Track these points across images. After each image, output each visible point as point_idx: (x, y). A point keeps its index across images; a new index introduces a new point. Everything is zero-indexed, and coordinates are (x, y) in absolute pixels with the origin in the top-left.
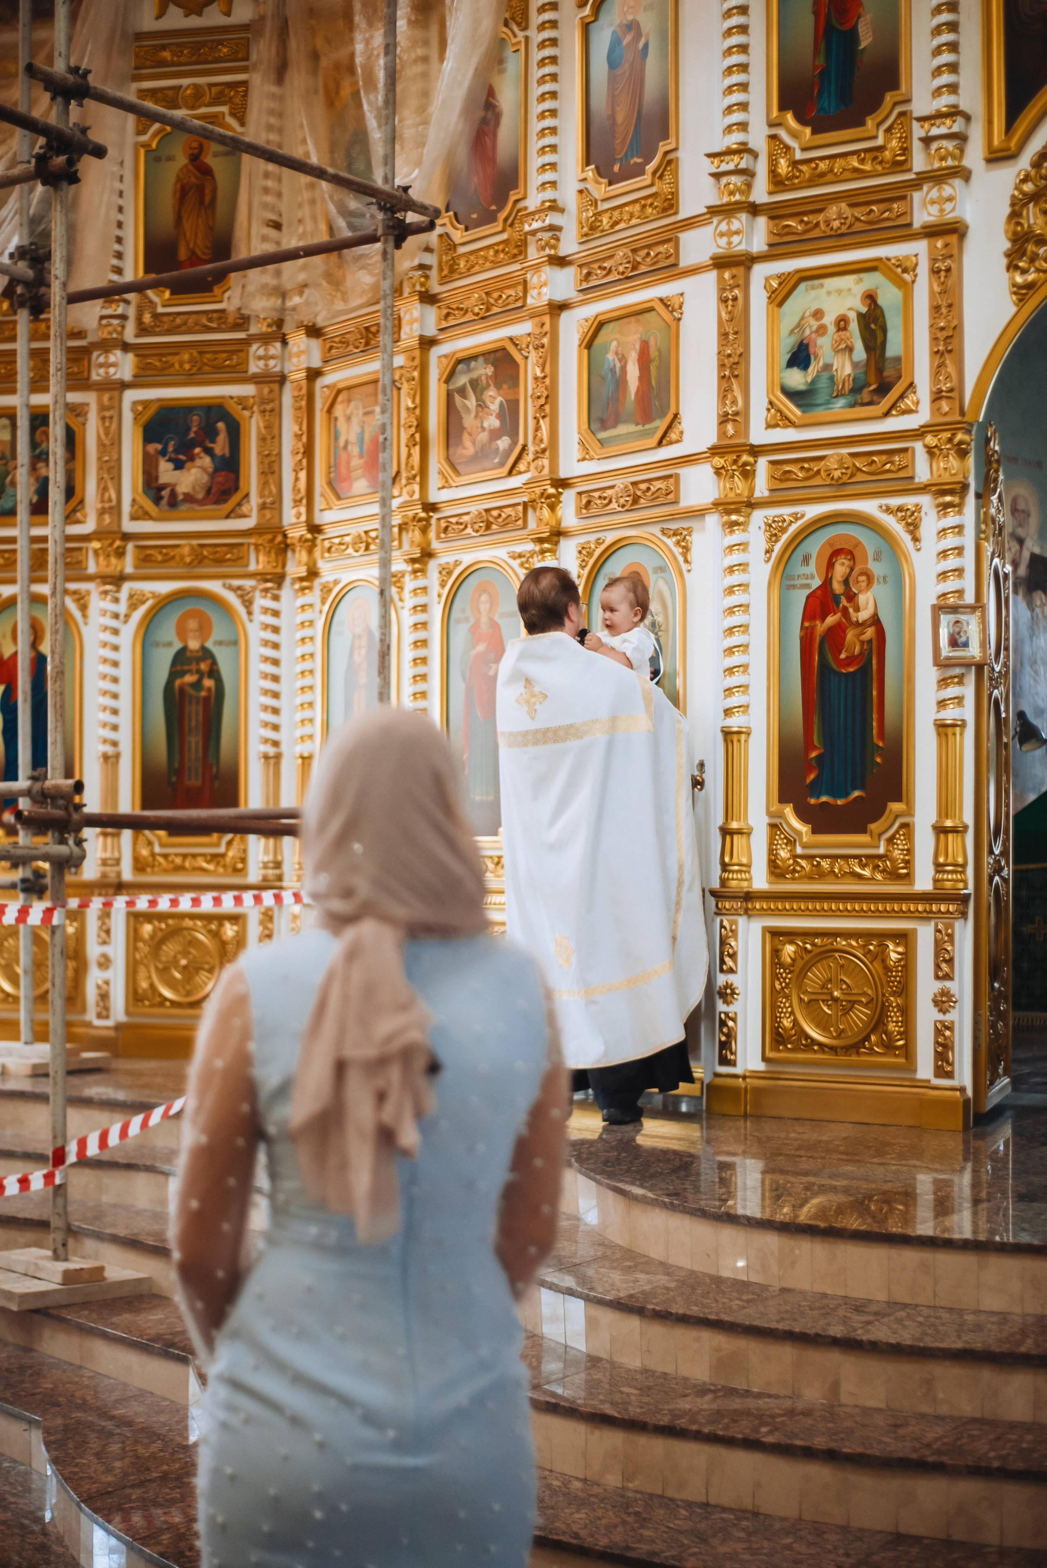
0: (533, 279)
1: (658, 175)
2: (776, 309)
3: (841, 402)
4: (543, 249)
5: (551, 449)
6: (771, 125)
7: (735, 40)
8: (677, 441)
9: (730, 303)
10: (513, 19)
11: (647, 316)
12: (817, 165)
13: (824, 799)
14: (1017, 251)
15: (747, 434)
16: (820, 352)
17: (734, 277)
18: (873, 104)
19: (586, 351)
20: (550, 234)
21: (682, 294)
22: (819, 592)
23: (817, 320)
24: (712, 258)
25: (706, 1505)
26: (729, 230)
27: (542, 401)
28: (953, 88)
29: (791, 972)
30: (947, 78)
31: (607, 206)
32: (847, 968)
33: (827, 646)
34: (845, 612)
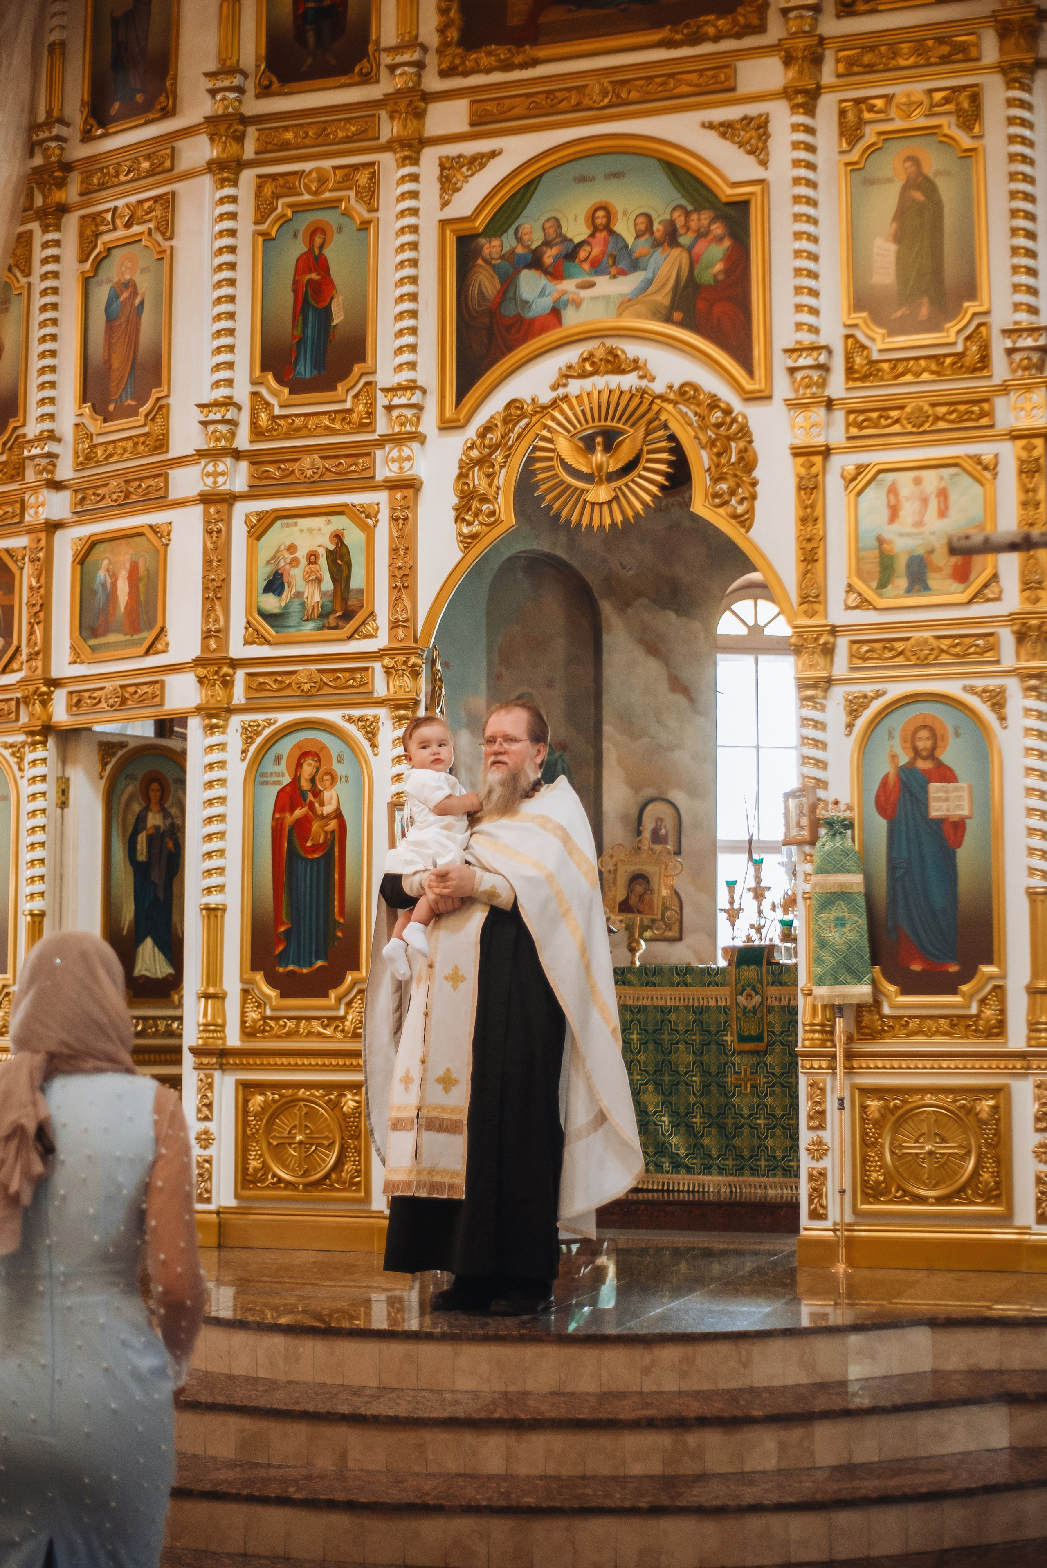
0: (31, 500)
1: (150, 417)
2: (254, 541)
3: (310, 625)
4: (41, 473)
5: (44, 652)
6: (253, 383)
7: (224, 307)
8: (163, 652)
9: (215, 534)
10: (17, 266)
11: (137, 539)
12: (293, 420)
13: (291, 967)
14: (464, 506)
15: (227, 650)
16: (293, 581)
17: (218, 512)
18: (344, 373)
19: (79, 567)
20: (48, 460)
21: (170, 523)
22: (289, 788)
23: (291, 553)
24: (199, 495)
25: (244, 1555)
26: (215, 471)
27: (37, 608)
28: (412, 365)
29: (261, 1120)
30: (406, 357)
31: (101, 440)
32: (312, 1115)
33: (295, 835)
34: (311, 806)
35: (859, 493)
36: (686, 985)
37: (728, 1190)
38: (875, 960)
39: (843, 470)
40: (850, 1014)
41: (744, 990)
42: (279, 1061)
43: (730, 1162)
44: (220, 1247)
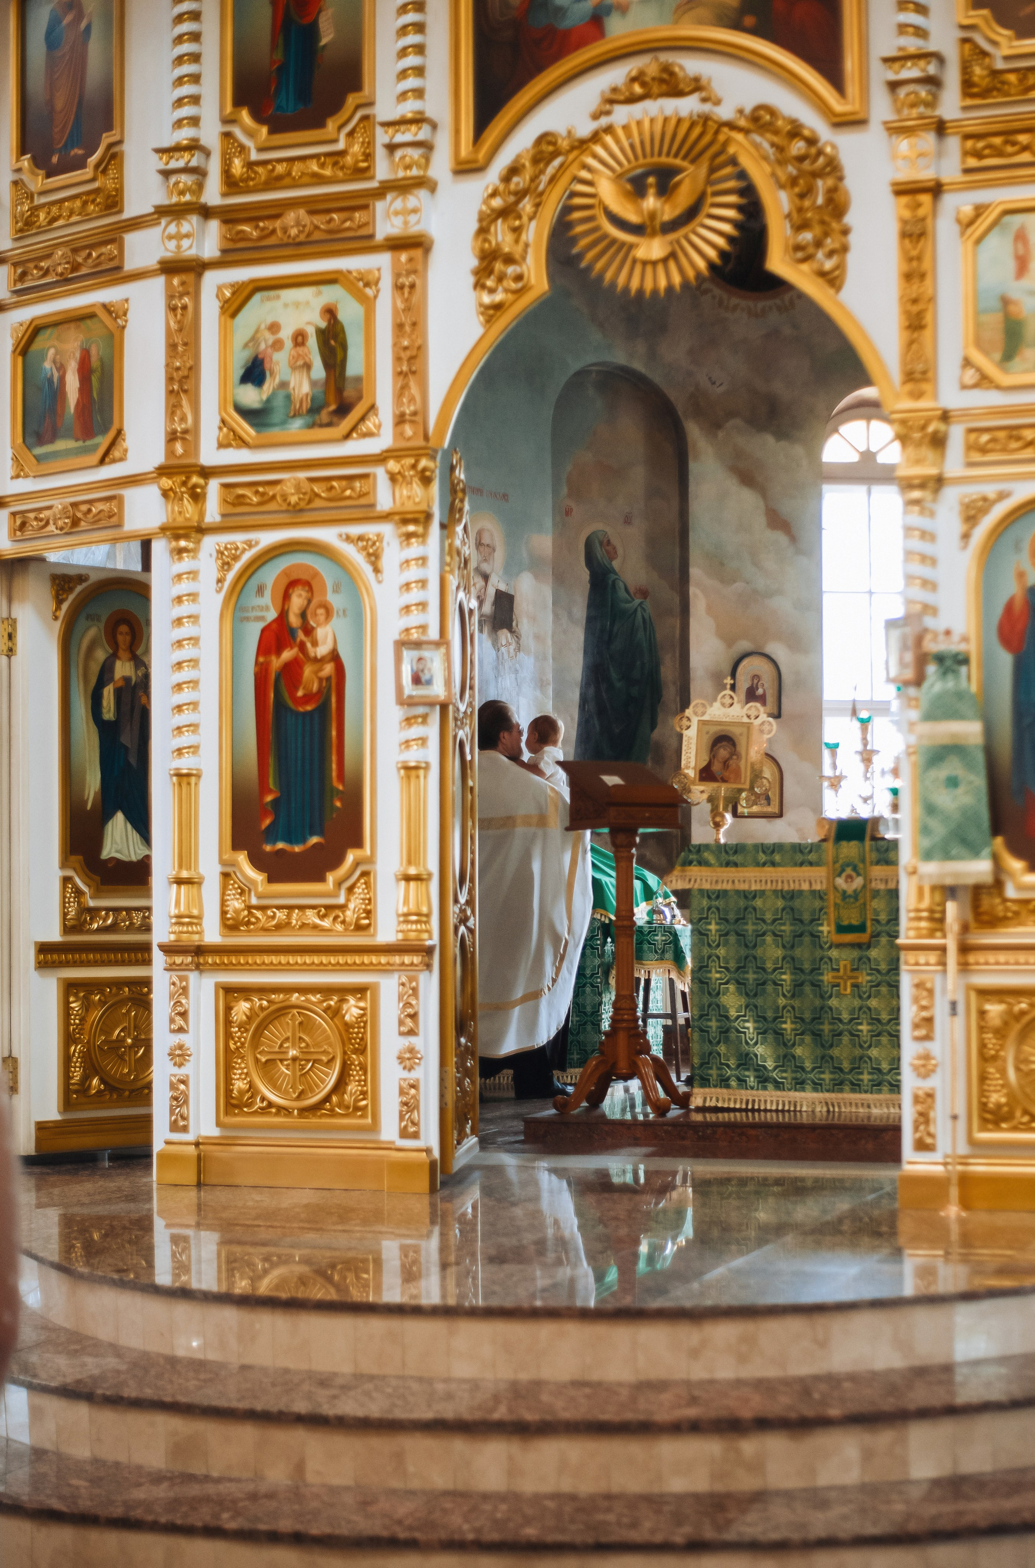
1: (101, 169)
2: (229, 320)
6: (224, 121)
7: (186, 27)
8: (121, 460)
9: (179, 311)
11: (89, 322)
12: (274, 167)
13: (280, 845)
14: (484, 269)
15: (197, 456)
16: (276, 369)
17: (184, 284)
18: (334, 106)
19: (20, 358)
21: (127, 300)
22: (274, 626)
23: (273, 333)
24: (159, 263)
26: (178, 232)
28: (419, 93)
29: (247, 1031)
30: (411, 82)
31: (44, 200)
32: (306, 1025)
33: (282, 683)
34: (302, 647)
35: (978, 241)
36: (773, 864)
37: (825, 1109)
38: (996, 828)
39: (958, 212)
40: (967, 898)
41: (843, 871)
42: (267, 959)
43: (827, 1076)
44: (199, 1185)
